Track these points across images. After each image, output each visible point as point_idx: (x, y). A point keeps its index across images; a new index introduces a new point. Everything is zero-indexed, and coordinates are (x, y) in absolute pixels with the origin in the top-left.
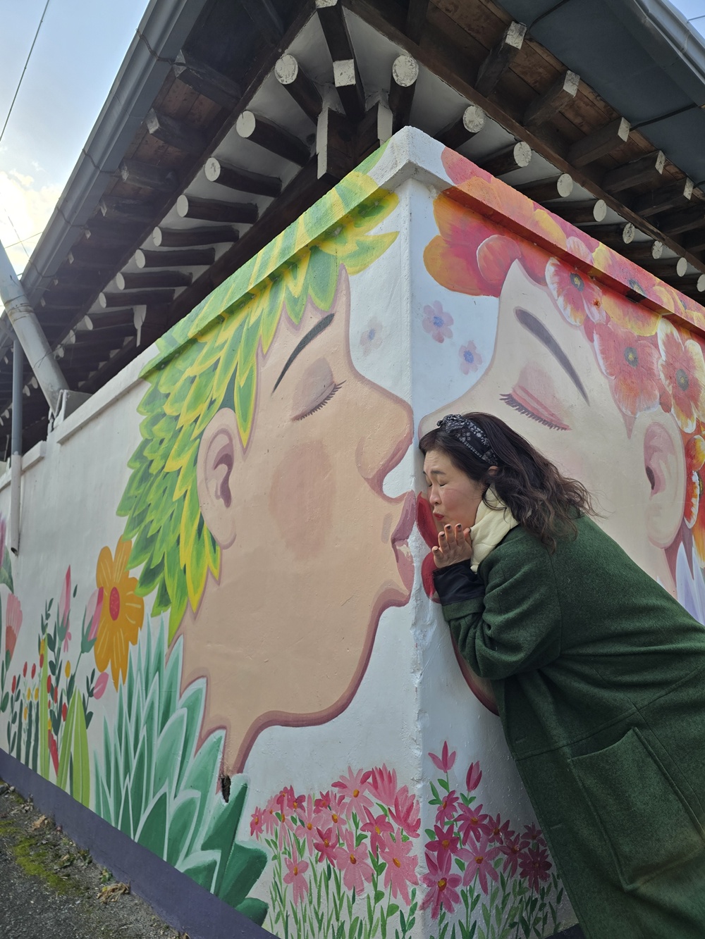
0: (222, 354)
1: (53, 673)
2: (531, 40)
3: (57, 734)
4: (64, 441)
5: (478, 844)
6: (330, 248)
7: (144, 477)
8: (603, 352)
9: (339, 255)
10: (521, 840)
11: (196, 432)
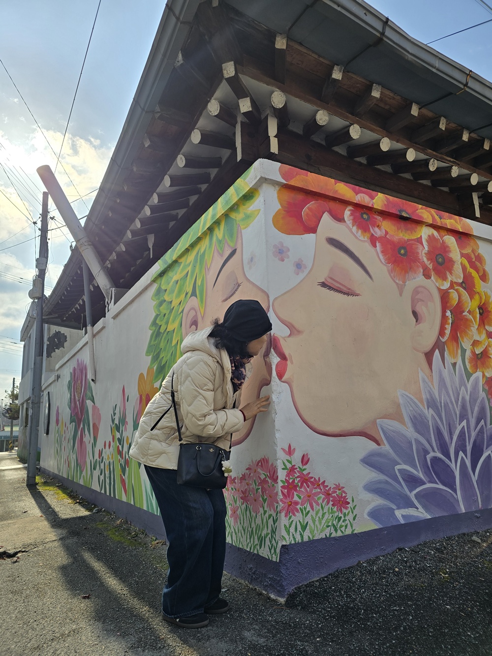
0: (190, 268)
1: (120, 444)
2: (348, 72)
3: (124, 475)
4: (115, 318)
5: (308, 489)
6: (233, 215)
7: (157, 335)
8: (382, 252)
9: (237, 219)
10: (332, 490)
11: (180, 310)
